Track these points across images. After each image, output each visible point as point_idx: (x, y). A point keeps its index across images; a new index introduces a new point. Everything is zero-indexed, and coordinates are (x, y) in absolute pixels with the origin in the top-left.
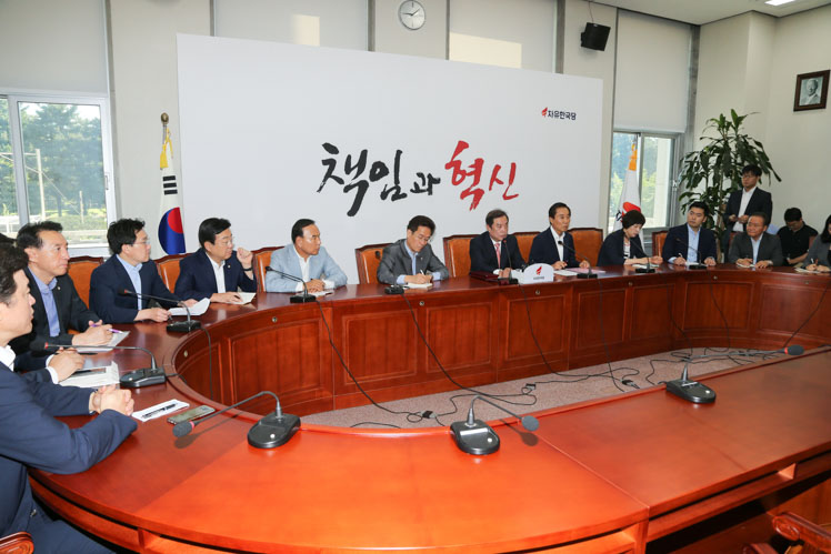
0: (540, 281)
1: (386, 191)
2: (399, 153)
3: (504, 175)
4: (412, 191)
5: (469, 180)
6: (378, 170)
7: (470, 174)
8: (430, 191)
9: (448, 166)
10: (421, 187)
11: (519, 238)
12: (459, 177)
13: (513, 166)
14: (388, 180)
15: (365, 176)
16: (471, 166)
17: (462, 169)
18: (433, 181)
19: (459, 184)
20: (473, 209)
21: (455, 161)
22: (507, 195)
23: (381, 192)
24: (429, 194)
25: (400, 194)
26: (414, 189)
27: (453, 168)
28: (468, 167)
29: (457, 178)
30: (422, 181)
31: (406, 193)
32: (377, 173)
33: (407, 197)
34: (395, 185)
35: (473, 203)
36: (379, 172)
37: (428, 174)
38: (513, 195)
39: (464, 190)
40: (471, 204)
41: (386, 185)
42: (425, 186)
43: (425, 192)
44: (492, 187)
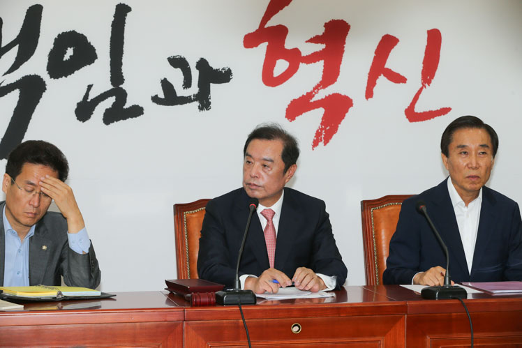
1: (89, 100)
2: (122, 11)
4: (156, 99)
5: (310, 74)
6: (70, 52)
8: (204, 100)
9: (251, 41)
10: (181, 92)
12: (281, 66)
13: (434, 38)
14: (96, 76)
15: (37, 65)
16: (315, 40)
18: (211, 76)
19: (281, 83)
20: (321, 144)
21: (268, 28)
22: (419, 109)
23: (78, 104)
24: (201, 109)
25: (125, 107)
26: (161, 95)
27: (264, 46)
28: (306, 42)
29: (275, 68)
30: (183, 77)
31: (140, 106)
32: (67, 57)
33: (143, 114)
34: (111, 87)
35: (322, 129)
36: (70, 56)
37: (198, 60)
38: (434, 109)
39: (297, 98)
40: (317, 131)
41: (90, 87)
42: (189, 90)
43: (189, 102)
44: (375, 90)
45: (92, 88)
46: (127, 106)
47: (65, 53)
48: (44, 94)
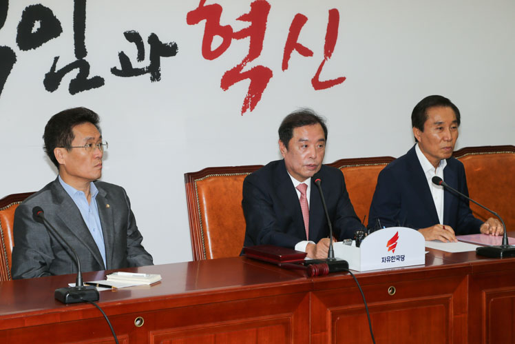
0: (396, 265)
1: (56, 72)
3: (313, 36)
4: (114, 71)
5: (240, 48)
6: (37, 25)
7: (241, 35)
8: (154, 71)
9: (192, 18)
10: (136, 64)
11: (348, 172)
12: (217, 41)
13: (334, 16)
14: (61, 48)
15: (7, 36)
16: (244, 18)
17: (223, 22)
18: (162, 50)
19: (217, 57)
20: (248, 110)
21: (207, 6)
22: (322, 79)
23: (46, 75)
24: (153, 80)
25: (88, 78)
26: (119, 67)
27: (203, 23)
28: (237, 19)
29: (212, 43)
30: (137, 51)
31: (102, 77)
32: (34, 30)
33: (104, 84)
34: (76, 59)
35: (249, 97)
36: (38, 29)
37: (149, 35)
38: (333, 79)
39: (229, 70)
40: (245, 99)
41: (56, 59)
42: (142, 62)
43: (143, 74)
44: (290, 62)
45: (59, 60)
46: (89, 77)
47: (33, 26)
48: (14, 65)
